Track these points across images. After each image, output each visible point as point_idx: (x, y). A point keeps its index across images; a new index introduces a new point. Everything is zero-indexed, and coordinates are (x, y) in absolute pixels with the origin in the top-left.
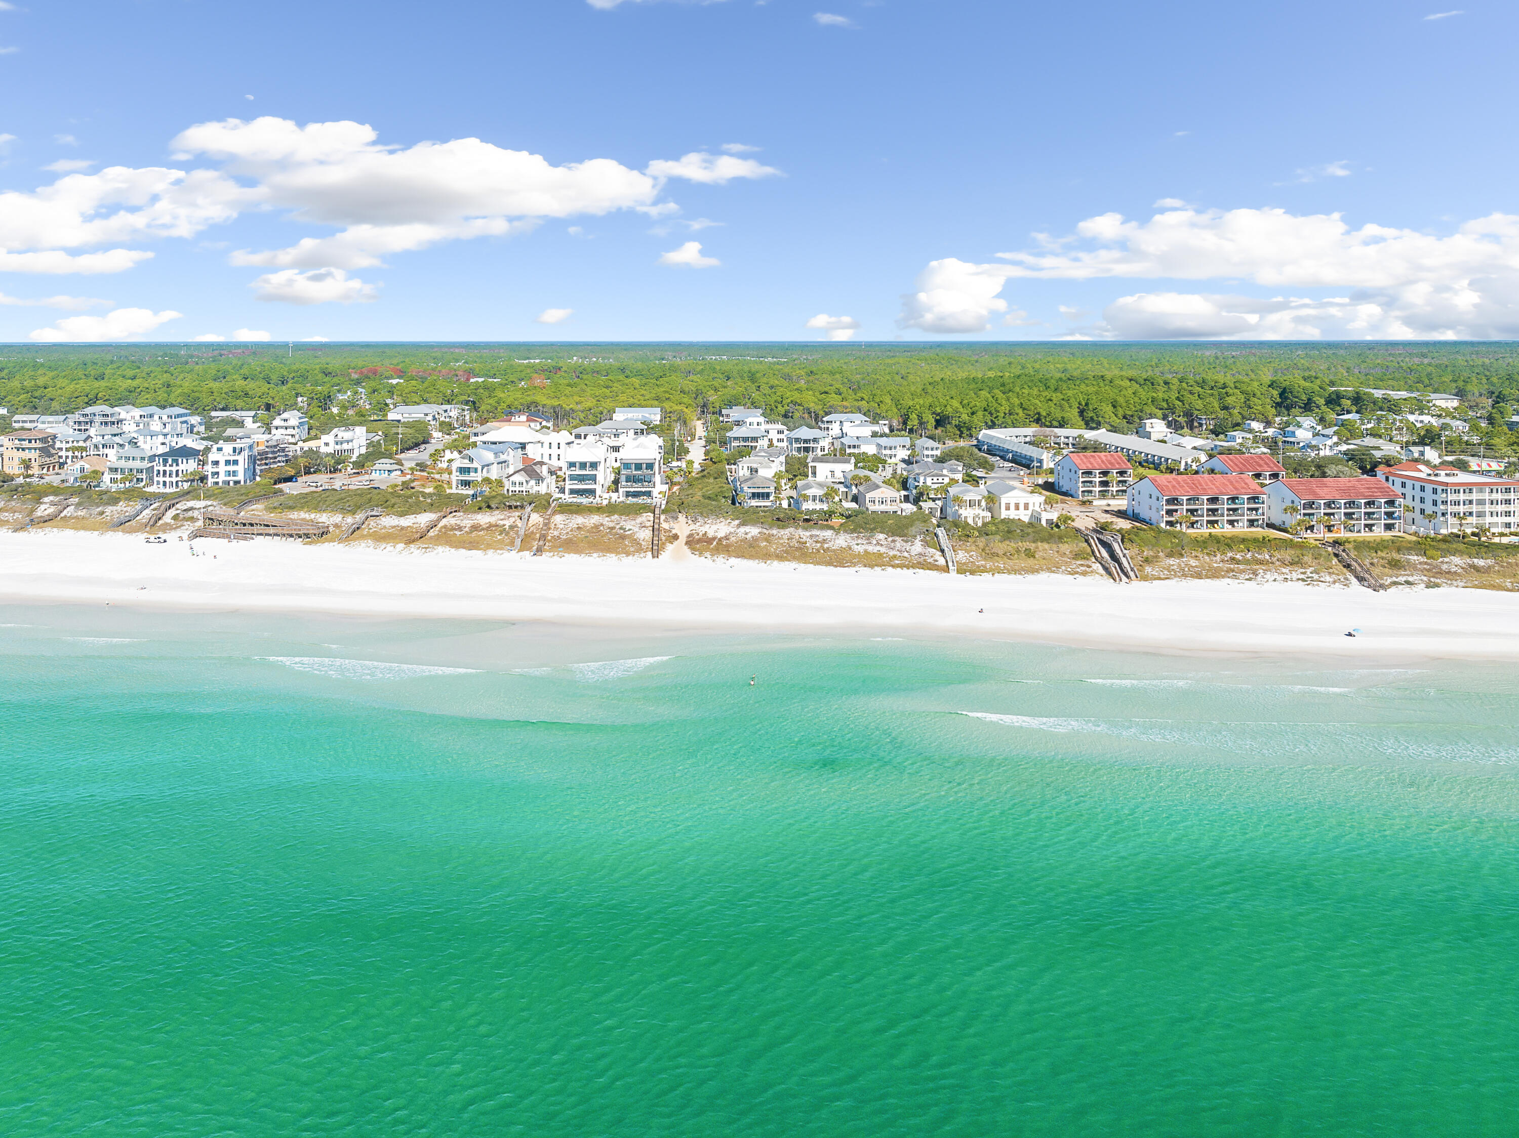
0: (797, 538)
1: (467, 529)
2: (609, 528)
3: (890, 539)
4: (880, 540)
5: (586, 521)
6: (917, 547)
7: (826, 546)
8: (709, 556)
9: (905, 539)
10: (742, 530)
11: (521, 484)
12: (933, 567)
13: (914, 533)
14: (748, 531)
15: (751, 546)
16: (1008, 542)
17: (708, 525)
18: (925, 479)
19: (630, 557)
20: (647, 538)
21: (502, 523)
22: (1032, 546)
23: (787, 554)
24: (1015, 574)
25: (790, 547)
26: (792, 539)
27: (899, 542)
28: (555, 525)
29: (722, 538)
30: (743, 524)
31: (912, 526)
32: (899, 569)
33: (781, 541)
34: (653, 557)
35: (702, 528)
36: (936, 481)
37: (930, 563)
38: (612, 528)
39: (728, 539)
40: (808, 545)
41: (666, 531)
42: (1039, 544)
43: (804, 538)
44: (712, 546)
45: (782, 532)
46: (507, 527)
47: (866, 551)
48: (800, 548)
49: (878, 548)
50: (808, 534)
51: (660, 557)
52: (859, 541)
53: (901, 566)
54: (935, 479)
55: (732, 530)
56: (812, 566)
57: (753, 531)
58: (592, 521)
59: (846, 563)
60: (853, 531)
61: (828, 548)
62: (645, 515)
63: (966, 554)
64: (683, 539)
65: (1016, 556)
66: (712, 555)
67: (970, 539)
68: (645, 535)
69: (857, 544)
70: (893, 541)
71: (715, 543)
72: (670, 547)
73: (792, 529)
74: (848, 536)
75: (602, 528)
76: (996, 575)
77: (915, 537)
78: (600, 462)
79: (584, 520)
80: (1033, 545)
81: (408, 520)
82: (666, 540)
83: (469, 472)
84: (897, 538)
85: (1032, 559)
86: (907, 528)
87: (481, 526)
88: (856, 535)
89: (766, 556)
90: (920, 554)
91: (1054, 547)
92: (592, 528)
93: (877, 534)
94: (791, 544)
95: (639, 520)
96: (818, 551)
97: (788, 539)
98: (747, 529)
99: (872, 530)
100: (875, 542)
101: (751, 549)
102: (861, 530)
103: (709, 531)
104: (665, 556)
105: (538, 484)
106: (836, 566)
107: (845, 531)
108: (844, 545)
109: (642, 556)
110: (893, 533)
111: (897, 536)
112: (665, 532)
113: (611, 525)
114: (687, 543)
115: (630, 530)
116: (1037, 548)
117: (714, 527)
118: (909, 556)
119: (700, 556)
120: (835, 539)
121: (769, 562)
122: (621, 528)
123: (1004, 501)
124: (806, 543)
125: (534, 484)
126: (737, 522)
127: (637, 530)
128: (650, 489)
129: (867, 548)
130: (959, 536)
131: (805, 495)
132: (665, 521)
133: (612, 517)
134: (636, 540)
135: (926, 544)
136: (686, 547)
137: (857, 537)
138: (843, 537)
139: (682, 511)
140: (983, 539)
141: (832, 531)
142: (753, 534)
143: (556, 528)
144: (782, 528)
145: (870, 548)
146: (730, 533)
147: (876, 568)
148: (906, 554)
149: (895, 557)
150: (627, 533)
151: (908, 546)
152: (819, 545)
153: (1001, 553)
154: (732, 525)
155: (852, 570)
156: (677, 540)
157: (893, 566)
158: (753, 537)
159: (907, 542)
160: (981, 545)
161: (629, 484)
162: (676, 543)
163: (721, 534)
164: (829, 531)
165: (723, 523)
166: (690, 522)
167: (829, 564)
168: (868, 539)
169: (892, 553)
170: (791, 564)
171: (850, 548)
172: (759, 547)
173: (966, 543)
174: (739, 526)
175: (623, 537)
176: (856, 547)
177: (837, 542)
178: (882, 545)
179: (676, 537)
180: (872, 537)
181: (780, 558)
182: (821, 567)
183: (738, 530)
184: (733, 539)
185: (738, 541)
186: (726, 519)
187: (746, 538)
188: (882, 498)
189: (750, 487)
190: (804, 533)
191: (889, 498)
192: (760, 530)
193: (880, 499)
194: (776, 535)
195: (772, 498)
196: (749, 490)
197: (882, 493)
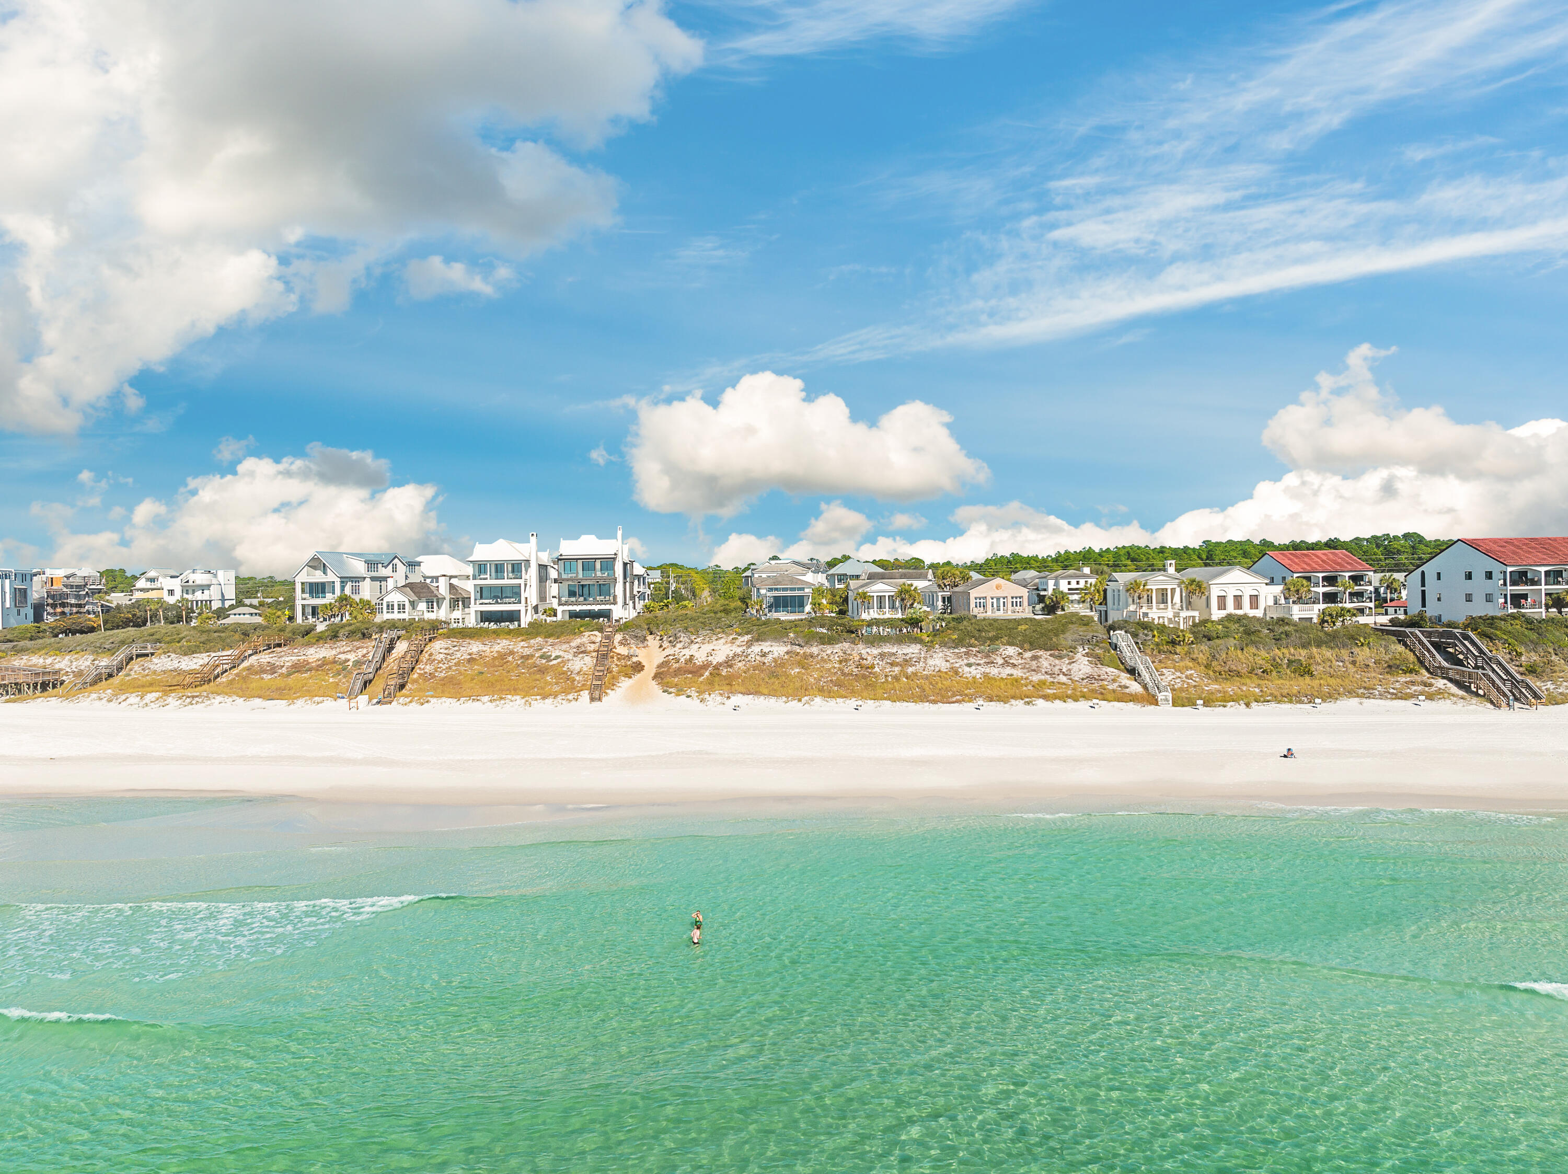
0: (857, 658)
1: (284, 670)
2: (522, 657)
3: (1028, 655)
4: (1010, 657)
5: (486, 648)
6: (1082, 666)
7: (910, 670)
8: (694, 694)
9: (1056, 653)
10: (756, 648)
11: (402, 607)
12: (1123, 697)
13: (1070, 643)
14: (766, 650)
15: (773, 674)
16: (1253, 650)
17: (697, 646)
18: (1056, 584)
19: (549, 701)
20: (585, 669)
21: (343, 657)
22: (1302, 654)
23: (840, 686)
24: (1291, 702)
25: (843, 674)
26: (846, 661)
27: (1046, 660)
28: (431, 655)
29: (720, 664)
30: (759, 639)
31: (1063, 632)
32: (1057, 702)
33: (829, 666)
34: (592, 699)
35: (684, 651)
36: (1074, 585)
37: (1114, 691)
38: (526, 657)
39: (731, 666)
40: (877, 669)
41: (620, 657)
42: (1314, 650)
43: (869, 658)
44: (701, 679)
45: (829, 649)
46: (350, 663)
47: (986, 675)
48: (864, 677)
49: (1009, 670)
50: (875, 651)
51: (604, 699)
52: (972, 660)
53: (1063, 698)
54: (1074, 582)
55: (739, 650)
56: (888, 703)
57: (777, 650)
58: (497, 648)
59: (954, 695)
60: (958, 643)
61: (915, 674)
62: (587, 634)
63: (1178, 674)
64: (650, 669)
65: (1274, 673)
66: (700, 692)
67: (1179, 649)
68: (585, 663)
69: (969, 665)
70: (1035, 658)
71: (707, 673)
72: (625, 684)
73: (846, 645)
74: (949, 653)
75: (510, 658)
76: (1254, 704)
77: (1073, 649)
78: (528, 561)
79: (481, 647)
80: (1304, 652)
81: (195, 660)
82: (619, 672)
83: (324, 592)
84: (1041, 653)
85: (1307, 677)
86: (1057, 635)
87: (308, 663)
88: (964, 650)
89: (800, 691)
90: (1090, 677)
91: (1345, 653)
92: (494, 658)
93: (1003, 648)
94: (846, 671)
95: (576, 642)
96: (896, 678)
97: (841, 662)
98: (765, 646)
99: (993, 639)
100: (1000, 661)
101: (773, 680)
102: (973, 641)
103: (697, 655)
104: (613, 697)
105: (430, 608)
106: (934, 702)
107: (943, 644)
108: (944, 666)
109: (570, 697)
110: (1031, 643)
111: (1041, 648)
112: (619, 659)
113: (527, 652)
114: (654, 678)
115: (557, 657)
116: (1311, 657)
117: (707, 648)
118: (1070, 682)
119: (678, 695)
120: (925, 658)
121: (805, 699)
122: (541, 657)
123: (1215, 592)
124: (873, 667)
125: (425, 609)
126: (747, 638)
127: (570, 657)
128: (607, 607)
129: (988, 670)
130: (1157, 644)
131: (865, 593)
132: (621, 643)
133: (532, 641)
134: (564, 673)
135: (1099, 660)
136: (654, 683)
137: (967, 653)
138: (941, 654)
139: (654, 630)
140: (1204, 647)
141: (919, 646)
142: (776, 655)
143: (431, 661)
144: (829, 644)
145: (994, 671)
146: (735, 655)
147: (1013, 702)
148: (1063, 679)
149: (1042, 683)
150: (551, 663)
151: (1064, 665)
152: (897, 669)
153: (1244, 670)
154: (738, 642)
155: (969, 707)
156: (639, 671)
157: (1046, 697)
158: (775, 660)
159: (1060, 657)
160: (1202, 658)
161: (573, 599)
162: (638, 677)
163: (719, 658)
164: (913, 646)
165: (723, 641)
166: (665, 644)
167: (923, 698)
168: (987, 656)
169: (1035, 678)
170: (848, 701)
171: (957, 673)
172: (787, 676)
173: (1171, 656)
174: (749, 644)
175: (543, 671)
176: (967, 669)
177: (931, 662)
178: (1014, 665)
179: (638, 667)
180: (994, 651)
181: (826, 693)
182: (905, 704)
183: (750, 650)
184: (740, 664)
185: (749, 669)
186: (728, 635)
187: (764, 663)
188: (998, 599)
189: (771, 590)
190: (868, 650)
191: (1009, 598)
192: (789, 647)
193: (995, 600)
194: (818, 655)
195: (808, 608)
196: (769, 594)
197: (997, 588)
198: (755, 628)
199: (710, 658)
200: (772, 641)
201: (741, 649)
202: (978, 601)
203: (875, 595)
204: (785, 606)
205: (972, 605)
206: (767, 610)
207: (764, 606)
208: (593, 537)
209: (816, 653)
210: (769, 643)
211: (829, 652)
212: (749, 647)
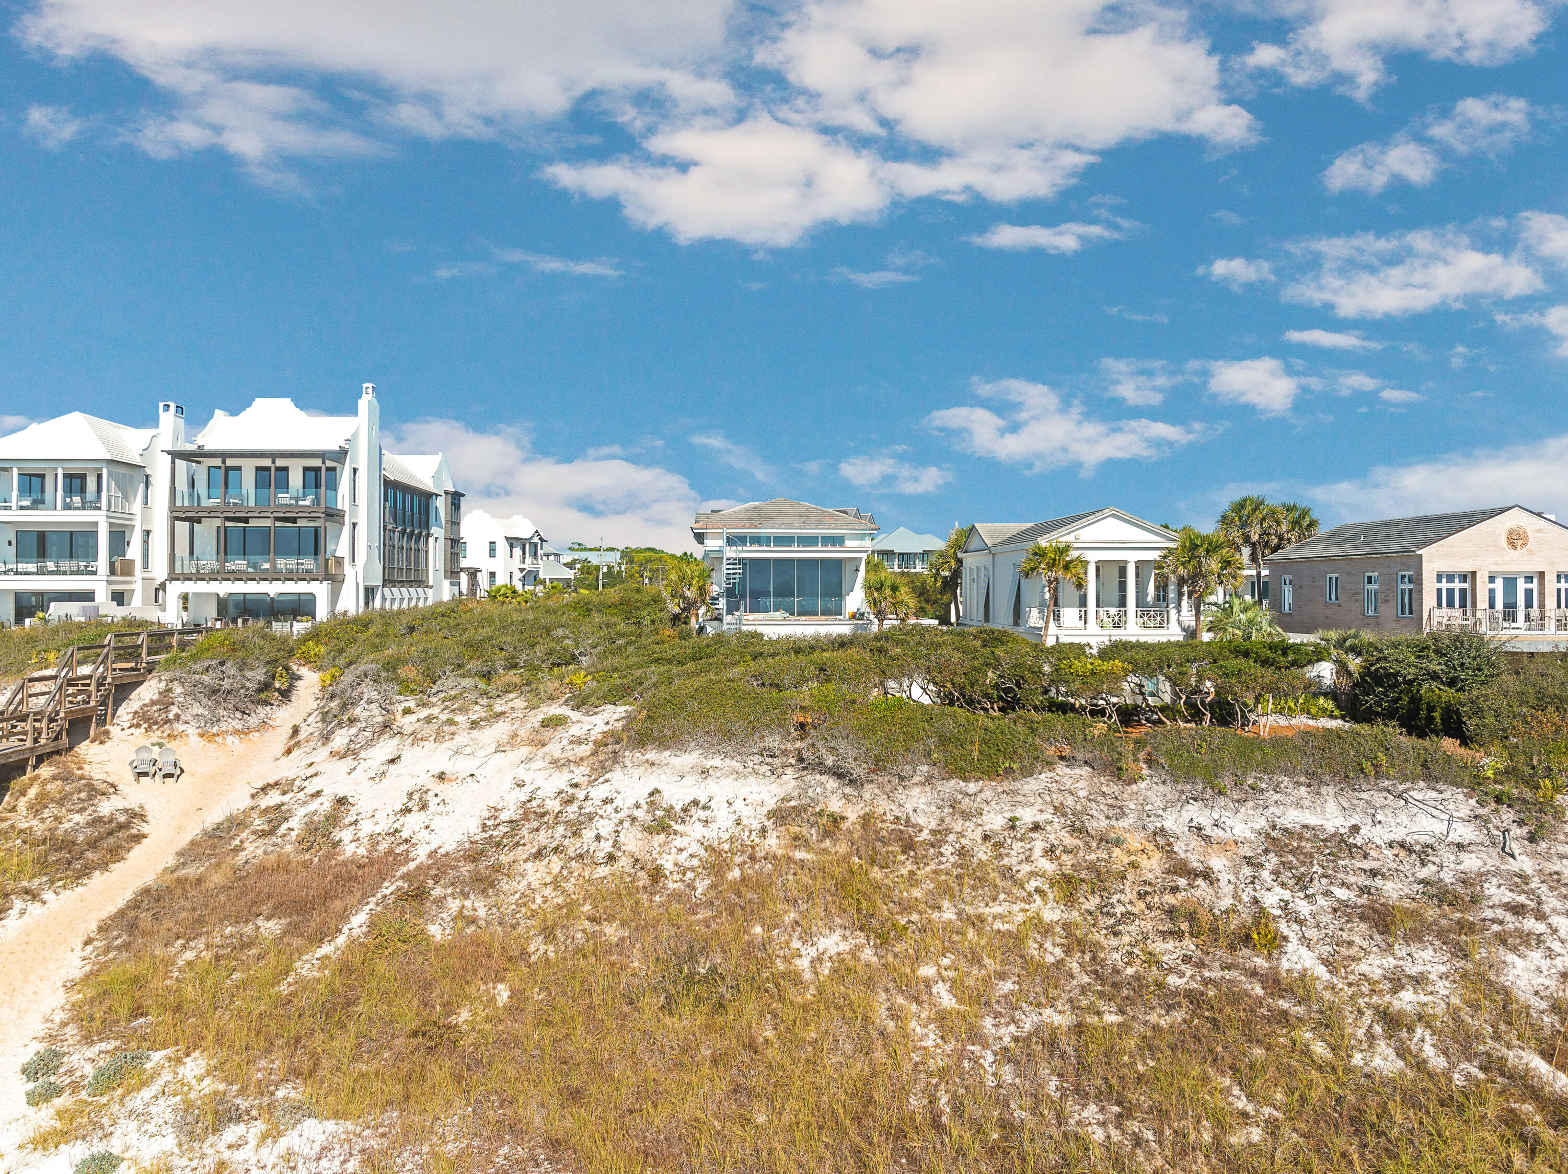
10: (636, 779)
45: (990, 803)
55: (551, 788)
57: (731, 796)
98: (675, 774)
103: (364, 798)
126: (607, 719)
131: (1060, 551)
142: (720, 827)
154: (562, 741)
158: (711, 860)
163: (455, 821)
174: (608, 755)
183: (599, 792)
184: (535, 873)
185: (570, 907)
186: (537, 698)
187: (657, 874)
188: (1510, 583)
189: (731, 541)
190: (1195, 813)
191: (1550, 579)
192: (789, 783)
193: (1499, 585)
194: (940, 835)
195: (855, 600)
196: (731, 553)
197: (1512, 543)
198: (654, 672)
199: (412, 823)
200: (708, 749)
201: (561, 780)
202: (1444, 585)
203: (1093, 557)
204: (784, 592)
205: (1429, 600)
206: (722, 603)
207: (714, 590)
208: (286, 404)
209: (927, 821)
210: (691, 758)
211: (995, 821)
212: (601, 770)
